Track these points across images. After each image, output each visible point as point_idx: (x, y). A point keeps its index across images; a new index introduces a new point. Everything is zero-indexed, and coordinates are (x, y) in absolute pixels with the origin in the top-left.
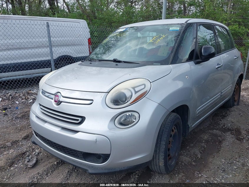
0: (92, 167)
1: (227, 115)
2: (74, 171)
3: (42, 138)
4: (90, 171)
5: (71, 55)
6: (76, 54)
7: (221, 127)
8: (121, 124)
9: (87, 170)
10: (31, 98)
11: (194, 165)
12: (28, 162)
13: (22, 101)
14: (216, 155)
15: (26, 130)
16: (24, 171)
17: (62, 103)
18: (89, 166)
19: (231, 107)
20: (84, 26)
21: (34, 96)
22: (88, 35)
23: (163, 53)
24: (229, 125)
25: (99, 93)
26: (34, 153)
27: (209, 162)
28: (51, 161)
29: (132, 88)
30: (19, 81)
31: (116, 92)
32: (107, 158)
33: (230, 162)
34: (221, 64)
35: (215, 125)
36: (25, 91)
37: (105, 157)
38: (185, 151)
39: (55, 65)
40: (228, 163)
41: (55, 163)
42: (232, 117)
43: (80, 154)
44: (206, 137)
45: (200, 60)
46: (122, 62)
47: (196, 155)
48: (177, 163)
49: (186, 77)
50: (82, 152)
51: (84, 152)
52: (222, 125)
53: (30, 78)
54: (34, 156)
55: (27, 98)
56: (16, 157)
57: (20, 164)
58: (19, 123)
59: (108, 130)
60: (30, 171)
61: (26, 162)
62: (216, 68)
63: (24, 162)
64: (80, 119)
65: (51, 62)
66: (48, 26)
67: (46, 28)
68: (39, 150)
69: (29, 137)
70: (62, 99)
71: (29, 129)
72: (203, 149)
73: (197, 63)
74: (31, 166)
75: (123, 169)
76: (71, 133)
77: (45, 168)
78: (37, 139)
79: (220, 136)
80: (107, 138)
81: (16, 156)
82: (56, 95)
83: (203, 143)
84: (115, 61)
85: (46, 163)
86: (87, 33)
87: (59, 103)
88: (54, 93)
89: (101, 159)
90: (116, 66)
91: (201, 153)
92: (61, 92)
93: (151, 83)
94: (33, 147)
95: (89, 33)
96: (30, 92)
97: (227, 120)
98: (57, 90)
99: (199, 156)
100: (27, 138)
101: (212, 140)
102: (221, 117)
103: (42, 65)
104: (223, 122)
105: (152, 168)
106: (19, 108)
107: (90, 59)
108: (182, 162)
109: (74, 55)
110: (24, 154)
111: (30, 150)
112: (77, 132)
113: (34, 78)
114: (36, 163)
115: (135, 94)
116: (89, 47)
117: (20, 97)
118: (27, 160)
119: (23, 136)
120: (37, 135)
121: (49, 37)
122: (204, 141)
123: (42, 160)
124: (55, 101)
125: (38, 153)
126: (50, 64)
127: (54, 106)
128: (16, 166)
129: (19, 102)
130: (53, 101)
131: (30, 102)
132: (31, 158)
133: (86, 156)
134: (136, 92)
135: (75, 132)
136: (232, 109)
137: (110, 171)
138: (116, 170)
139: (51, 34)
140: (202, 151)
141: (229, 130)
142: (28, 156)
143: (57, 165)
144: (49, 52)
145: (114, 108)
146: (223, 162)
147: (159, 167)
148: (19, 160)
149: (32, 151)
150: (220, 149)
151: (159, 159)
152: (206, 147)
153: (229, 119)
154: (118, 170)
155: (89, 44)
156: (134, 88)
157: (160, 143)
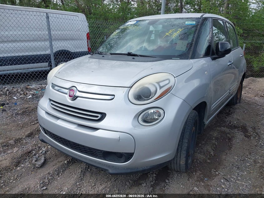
0: (113, 167)
1: (232, 113)
2: (88, 170)
3: (53, 136)
4: (111, 171)
5: (69, 50)
6: (74, 49)
7: (227, 124)
8: (145, 121)
9: (107, 170)
10: (30, 93)
11: (209, 163)
12: (35, 161)
13: (20, 96)
14: (228, 152)
15: (29, 127)
16: (32, 171)
17: (78, 98)
18: (109, 166)
19: (234, 105)
20: (83, 19)
21: (33, 91)
22: (86, 29)
23: (182, 48)
24: (235, 122)
25: (120, 88)
26: (41, 151)
27: (223, 159)
28: (60, 159)
29: (157, 83)
30: (17, 75)
31: (141, 87)
32: (130, 157)
33: (242, 159)
34: (232, 61)
35: (221, 123)
36: (23, 85)
37: (128, 156)
38: (198, 149)
39: (55, 59)
40: (241, 160)
41: (66, 162)
42: (237, 115)
43: (99, 153)
44: (215, 135)
45: (217, 56)
46: (138, 56)
47: (210, 153)
48: (193, 161)
49: (206, 73)
50: (103, 151)
51: (105, 151)
52: (228, 123)
53: (25, 73)
54: (41, 155)
55: (25, 93)
56: (22, 157)
57: (27, 164)
58: (21, 120)
59: (132, 127)
60: (39, 171)
61: (34, 161)
62: (228, 65)
63: (32, 161)
64: (100, 116)
65: (50, 56)
66: (48, 17)
67: (45, 19)
68: (46, 148)
69: (33, 135)
70: (78, 94)
71: (32, 126)
72: (215, 146)
73: (214, 59)
74: (39, 165)
75: (146, 168)
76: (89, 130)
77: (55, 167)
78: (45, 136)
79: (229, 133)
80: (131, 136)
81: (22, 155)
82: (70, 89)
83: (214, 140)
84: (129, 54)
85: (55, 162)
86: (85, 27)
87: (74, 98)
88: (68, 87)
89: (123, 158)
90: (133, 60)
91: (213, 150)
92: (76, 86)
93: (175, 77)
94: (39, 145)
95: (88, 27)
96: (28, 87)
97: (233, 118)
98: (72, 84)
99: (212, 153)
100: (30, 135)
101: (221, 137)
102: (225, 114)
103: (41, 59)
104: (228, 119)
105: (171, 167)
106: (18, 103)
107: (100, 52)
108: (197, 159)
109: (71, 49)
110: (30, 152)
111: (35, 149)
112: (96, 129)
113: (29, 73)
114: (44, 162)
115: (160, 89)
116: (87, 42)
117: (18, 93)
118: (34, 159)
119: (26, 134)
120: (46, 132)
121: (49, 29)
122: (214, 138)
123: (50, 159)
124: (70, 96)
125: (45, 152)
126: (50, 58)
127: (69, 101)
128: (22, 165)
129: (17, 97)
130: (67, 96)
131: (29, 97)
132: (38, 157)
133: (106, 155)
134: (161, 87)
135: (94, 130)
136: (236, 106)
137: (133, 171)
138: (139, 170)
139: (51, 27)
140: (214, 148)
141: (235, 127)
142: (35, 155)
143: (68, 164)
144: (49, 45)
145: (137, 104)
146: (236, 160)
147: (180, 165)
148: (25, 159)
149: (38, 149)
150: (231, 146)
151: (180, 157)
152: (217, 144)
153: (235, 116)
154: (141, 169)
155: (88, 38)
156: (158, 83)
157: (182, 141)
